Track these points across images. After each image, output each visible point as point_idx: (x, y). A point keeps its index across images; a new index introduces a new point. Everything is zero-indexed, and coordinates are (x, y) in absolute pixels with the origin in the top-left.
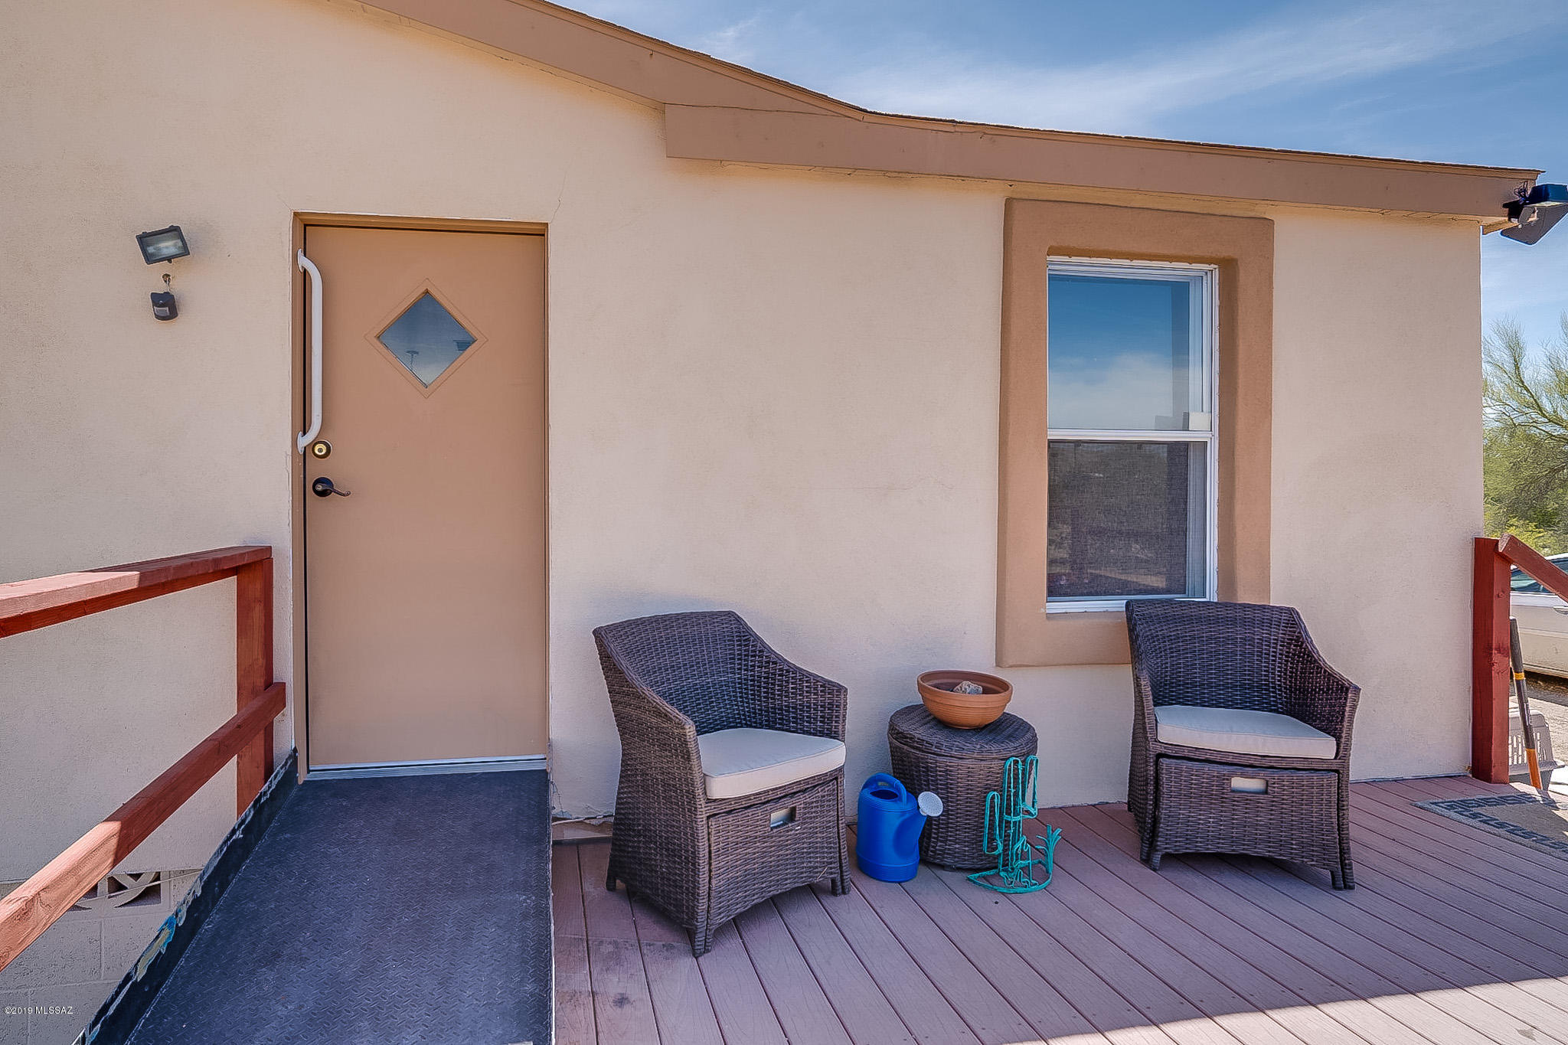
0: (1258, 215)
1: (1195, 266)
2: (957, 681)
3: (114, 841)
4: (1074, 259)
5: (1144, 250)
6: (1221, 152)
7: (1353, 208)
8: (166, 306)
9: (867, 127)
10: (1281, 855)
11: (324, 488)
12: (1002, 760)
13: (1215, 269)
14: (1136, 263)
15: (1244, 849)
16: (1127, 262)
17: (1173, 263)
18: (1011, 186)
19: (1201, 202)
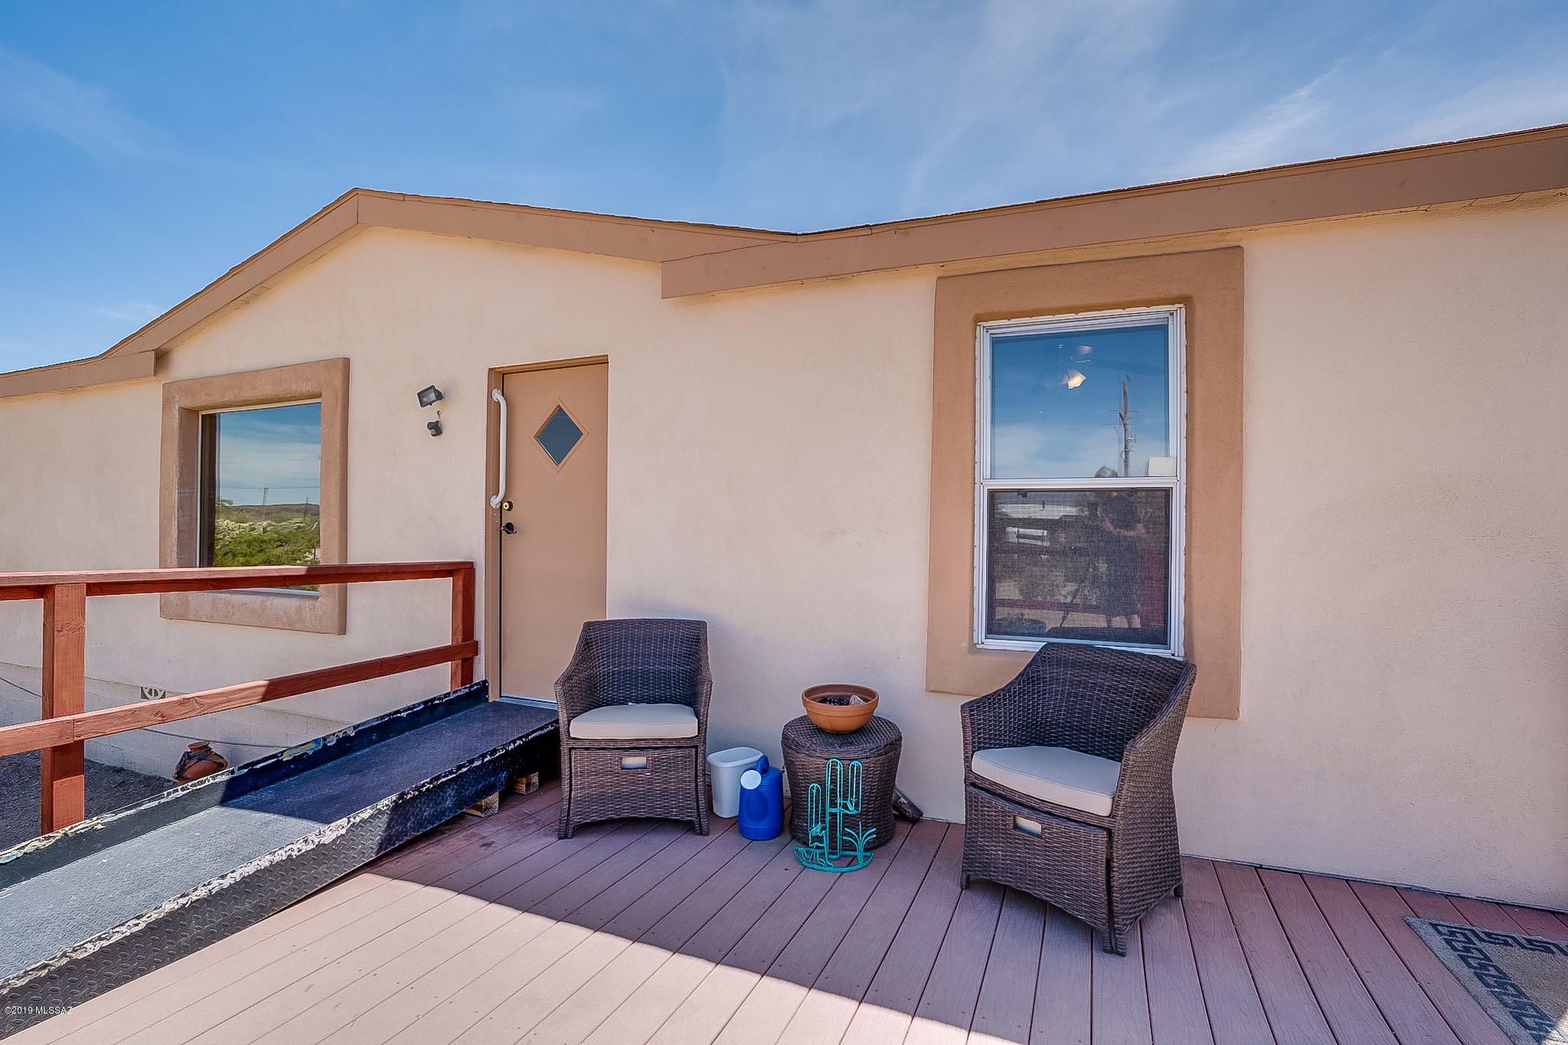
0: (1231, 244)
1: (1154, 309)
2: (848, 694)
3: (263, 690)
4: (1014, 321)
5: (1088, 301)
6: (1170, 190)
7: (1374, 213)
8: (436, 428)
9: (800, 246)
10: (1056, 902)
11: (510, 528)
12: (826, 759)
13: (1180, 308)
14: (1081, 315)
15: (1026, 888)
16: (1072, 316)
17: (1126, 310)
18: (942, 266)
19: (1154, 244)
